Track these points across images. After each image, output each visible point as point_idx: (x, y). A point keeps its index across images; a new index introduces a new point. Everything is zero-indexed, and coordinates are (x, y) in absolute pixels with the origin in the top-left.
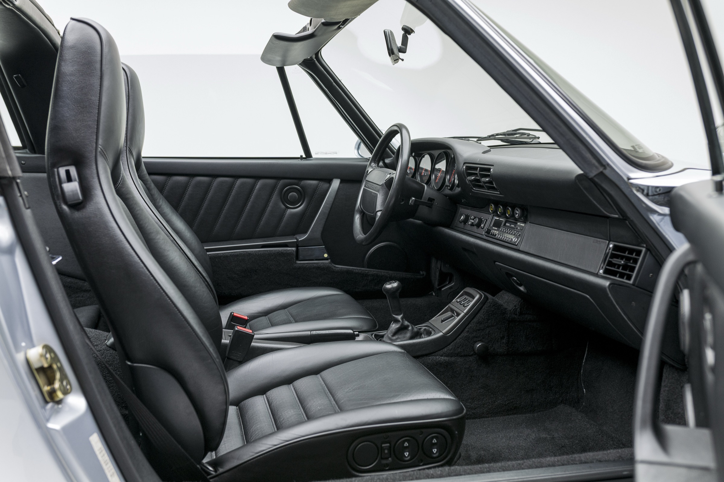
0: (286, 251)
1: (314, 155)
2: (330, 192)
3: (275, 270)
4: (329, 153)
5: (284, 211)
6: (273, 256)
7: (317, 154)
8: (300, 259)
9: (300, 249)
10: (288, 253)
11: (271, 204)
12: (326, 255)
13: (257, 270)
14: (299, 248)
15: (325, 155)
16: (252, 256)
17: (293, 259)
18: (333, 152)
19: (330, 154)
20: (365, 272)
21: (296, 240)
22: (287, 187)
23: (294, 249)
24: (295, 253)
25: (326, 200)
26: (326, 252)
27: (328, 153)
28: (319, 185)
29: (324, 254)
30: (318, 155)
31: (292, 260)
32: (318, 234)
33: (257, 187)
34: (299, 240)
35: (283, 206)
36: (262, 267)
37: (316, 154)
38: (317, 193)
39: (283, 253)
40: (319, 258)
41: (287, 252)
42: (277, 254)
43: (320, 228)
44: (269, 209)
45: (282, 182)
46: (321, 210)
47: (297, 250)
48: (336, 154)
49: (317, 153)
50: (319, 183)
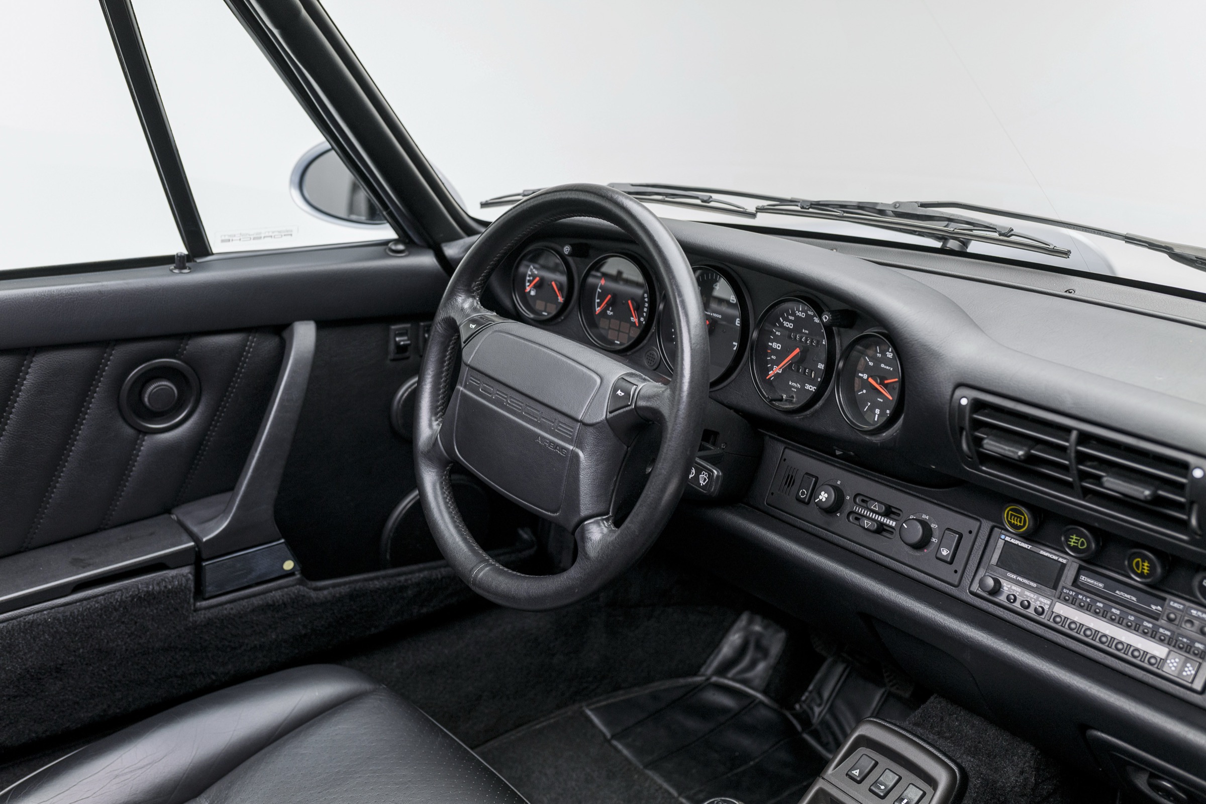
0: (164, 584)
1: (217, 244)
2: (293, 371)
3: (127, 650)
4: (267, 234)
5: (134, 445)
6: (116, 610)
7: (229, 240)
8: (207, 595)
9: (207, 567)
10: (169, 591)
11: (84, 431)
12: (289, 565)
13: (62, 665)
14: (204, 564)
15: (252, 241)
16: (41, 627)
17: (188, 603)
18: (279, 232)
19: (270, 239)
20: (400, 582)
21: (192, 544)
22: (141, 364)
23: (186, 570)
24: (192, 585)
25: (281, 399)
26: (291, 556)
27: (263, 235)
28: (246, 346)
29: (283, 562)
30: (231, 243)
31: (182, 607)
32: (265, 511)
33: (30, 380)
34: (204, 540)
35: (129, 431)
36: (81, 651)
37: (223, 241)
38: (240, 372)
39: (153, 594)
40: (268, 578)
41: (166, 587)
42: (133, 599)
43: (270, 491)
44: (78, 446)
45: (119, 353)
46: (269, 433)
47: (199, 573)
48: (290, 237)
49: (227, 238)
50: (248, 341)
